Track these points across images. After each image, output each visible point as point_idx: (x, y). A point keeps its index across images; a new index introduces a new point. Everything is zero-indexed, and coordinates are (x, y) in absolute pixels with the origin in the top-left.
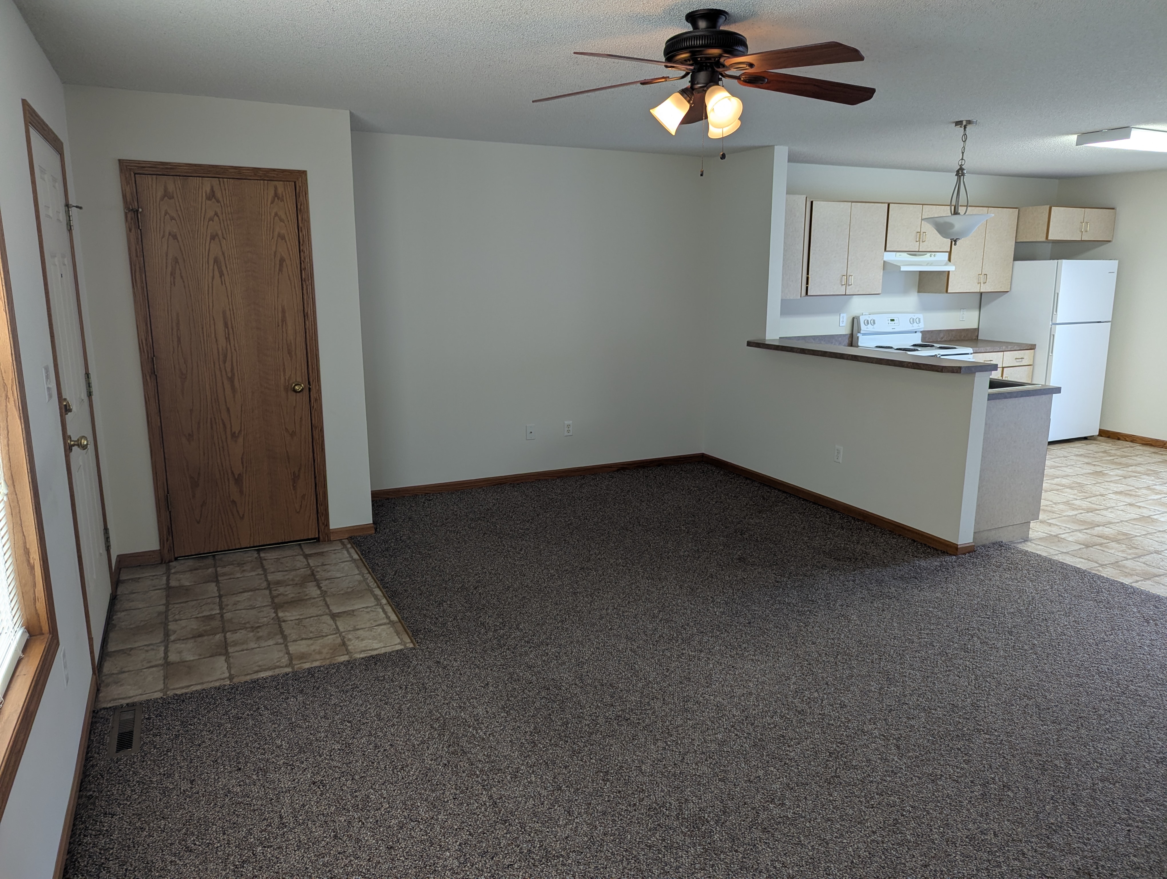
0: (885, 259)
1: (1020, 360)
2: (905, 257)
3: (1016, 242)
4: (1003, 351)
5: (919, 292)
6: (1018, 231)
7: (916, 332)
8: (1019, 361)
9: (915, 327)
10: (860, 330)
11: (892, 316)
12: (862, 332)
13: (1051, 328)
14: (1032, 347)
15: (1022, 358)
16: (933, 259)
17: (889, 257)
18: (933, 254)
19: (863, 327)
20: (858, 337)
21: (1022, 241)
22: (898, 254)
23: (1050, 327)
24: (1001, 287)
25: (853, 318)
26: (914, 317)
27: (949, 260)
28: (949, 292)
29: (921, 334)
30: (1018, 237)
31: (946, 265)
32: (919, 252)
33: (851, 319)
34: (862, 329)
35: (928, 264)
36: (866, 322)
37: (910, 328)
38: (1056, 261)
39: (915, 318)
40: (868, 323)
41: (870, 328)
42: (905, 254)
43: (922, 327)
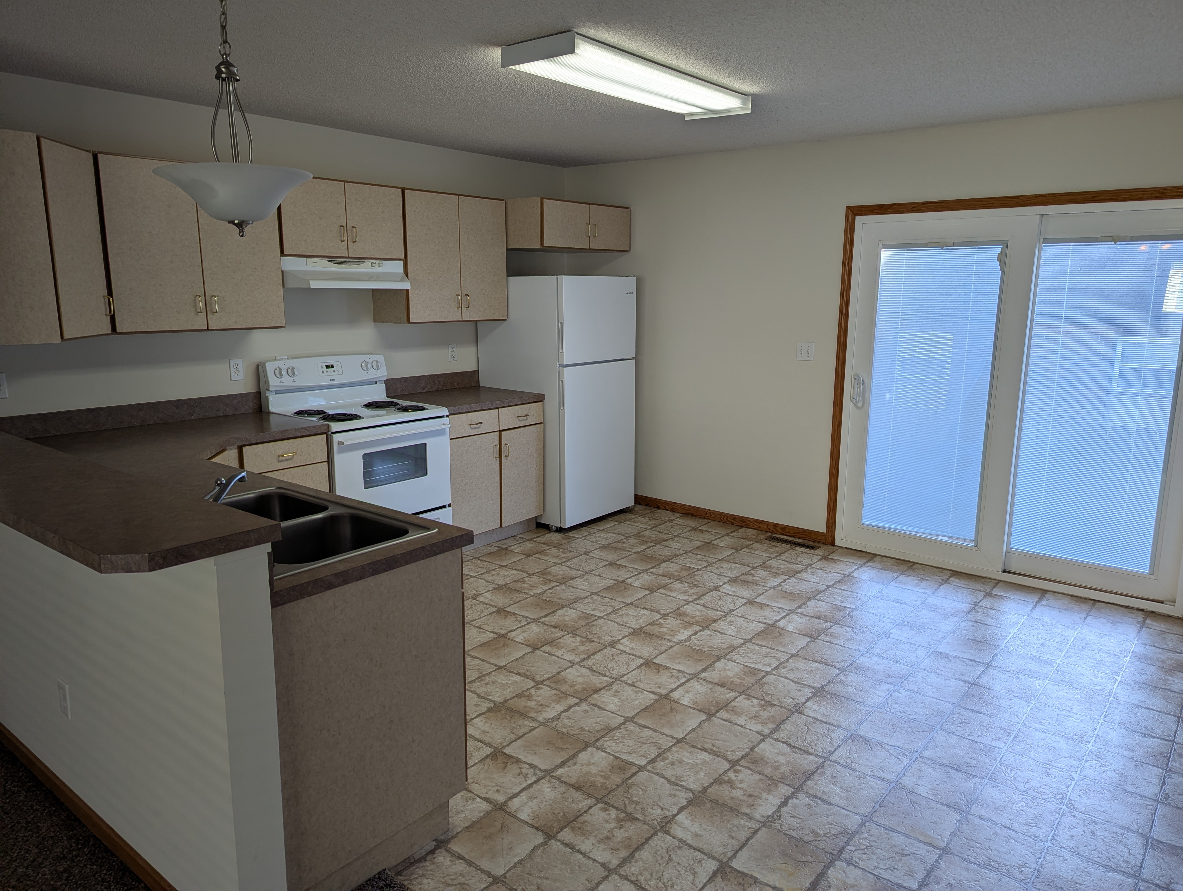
0: (285, 268)
1: (525, 418)
2: (324, 266)
3: (507, 250)
4: (498, 408)
5: (375, 321)
6: (508, 233)
7: (376, 383)
8: (524, 420)
9: (372, 374)
10: (269, 385)
11: (329, 361)
12: (271, 389)
13: (559, 372)
14: (539, 398)
15: (527, 415)
16: (376, 269)
17: (289, 264)
18: (377, 262)
19: (274, 382)
20: (267, 398)
21: (514, 247)
22: (310, 260)
23: (558, 370)
24: (494, 314)
25: (258, 366)
26: (368, 360)
27: (406, 273)
28: (411, 321)
29: (384, 386)
30: (509, 242)
31: (402, 280)
32: (348, 257)
33: (253, 368)
34: (271, 383)
35: (371, 278)
36: (277, 371)
37: (363, 376)
38: (556, 277)
39: (370, 361)
40: (281, 375)
41: (287, 381)
42: (324, 262)
43: (383, 373)
